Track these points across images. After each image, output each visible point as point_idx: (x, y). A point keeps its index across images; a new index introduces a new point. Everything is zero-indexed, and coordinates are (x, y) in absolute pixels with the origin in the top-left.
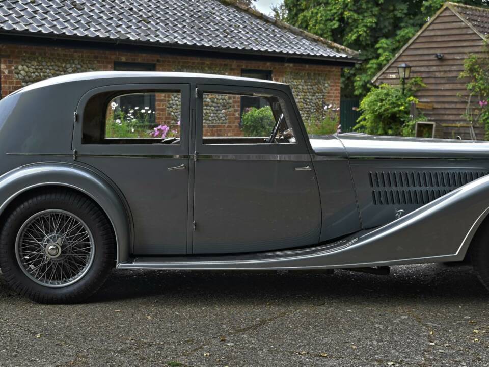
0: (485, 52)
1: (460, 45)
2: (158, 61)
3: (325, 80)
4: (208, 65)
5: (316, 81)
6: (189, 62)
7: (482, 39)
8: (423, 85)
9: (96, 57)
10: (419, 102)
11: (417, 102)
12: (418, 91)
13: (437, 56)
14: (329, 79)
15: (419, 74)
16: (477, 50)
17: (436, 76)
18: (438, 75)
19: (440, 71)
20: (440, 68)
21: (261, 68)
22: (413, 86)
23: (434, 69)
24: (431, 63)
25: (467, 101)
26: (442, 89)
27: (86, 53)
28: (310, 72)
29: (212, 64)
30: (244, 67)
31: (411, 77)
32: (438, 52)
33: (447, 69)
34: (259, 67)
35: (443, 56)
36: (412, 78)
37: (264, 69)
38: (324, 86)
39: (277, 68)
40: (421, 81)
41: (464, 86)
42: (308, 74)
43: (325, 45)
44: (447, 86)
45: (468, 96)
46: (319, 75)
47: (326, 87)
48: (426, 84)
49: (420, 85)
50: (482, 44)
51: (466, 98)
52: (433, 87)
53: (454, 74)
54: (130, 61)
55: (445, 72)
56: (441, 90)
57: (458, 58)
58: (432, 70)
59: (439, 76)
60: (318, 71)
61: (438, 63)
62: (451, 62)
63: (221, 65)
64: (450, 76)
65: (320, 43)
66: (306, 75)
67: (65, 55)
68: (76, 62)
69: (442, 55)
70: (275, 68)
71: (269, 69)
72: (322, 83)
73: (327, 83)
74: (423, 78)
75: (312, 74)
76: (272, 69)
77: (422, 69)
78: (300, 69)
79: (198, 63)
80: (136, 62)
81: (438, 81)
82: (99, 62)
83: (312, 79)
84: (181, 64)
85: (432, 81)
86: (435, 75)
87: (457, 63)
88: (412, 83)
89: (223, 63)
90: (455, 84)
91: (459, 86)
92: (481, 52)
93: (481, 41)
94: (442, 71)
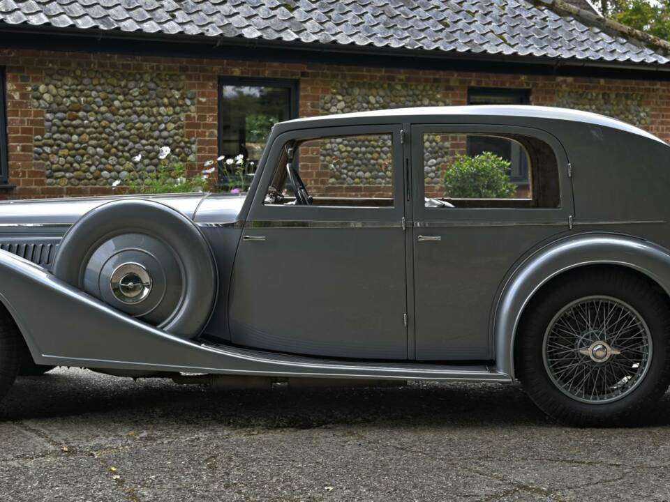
2: (303, 74)
3: (639, 105)
4: (400, 80)
5: (621, 107)
6: (363, 77)
9: (184, 69)
14: (648, 103)
21: (507, 85)
28: (608, 92)
29: (408, 79)
30: (473, 84)
34: (503, 83)
37: (513, 87)
38: (636, 116)
39: (540, 85)
42: (604, 94)
43: (643, 43)
46: (627, 97)
47: (642, 118)
54: (249, 75)
60: (626, 89)
63: (427, 80)
65: (634, 40)
66: (600, 96)
67: (127, 66)
68: (147, 77)
70: (535, 85)
71: (525, 87)
72: (633, 111)
73: (644, 111)
75: (613, 96)
76: (531, 86)
78: (587, 88)
79: (381, 78)
80: (261, 76)
82: (189, 77)
83: (612, 104)
84: (349, 80)
89: (432, 77)
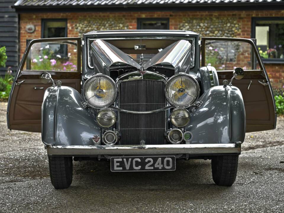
2: (171, 15)
4: (215, 16)
6: (198, 15)
9: (124, 16)
27: (117, 14)
29: (220, 15)
54: (149, 17)
63: (229, 15)
68: (111, 20)
79: (206, 15)
80: (153, 17)
82: (126, 19)
84: (191, 17)
89: (231, 13)
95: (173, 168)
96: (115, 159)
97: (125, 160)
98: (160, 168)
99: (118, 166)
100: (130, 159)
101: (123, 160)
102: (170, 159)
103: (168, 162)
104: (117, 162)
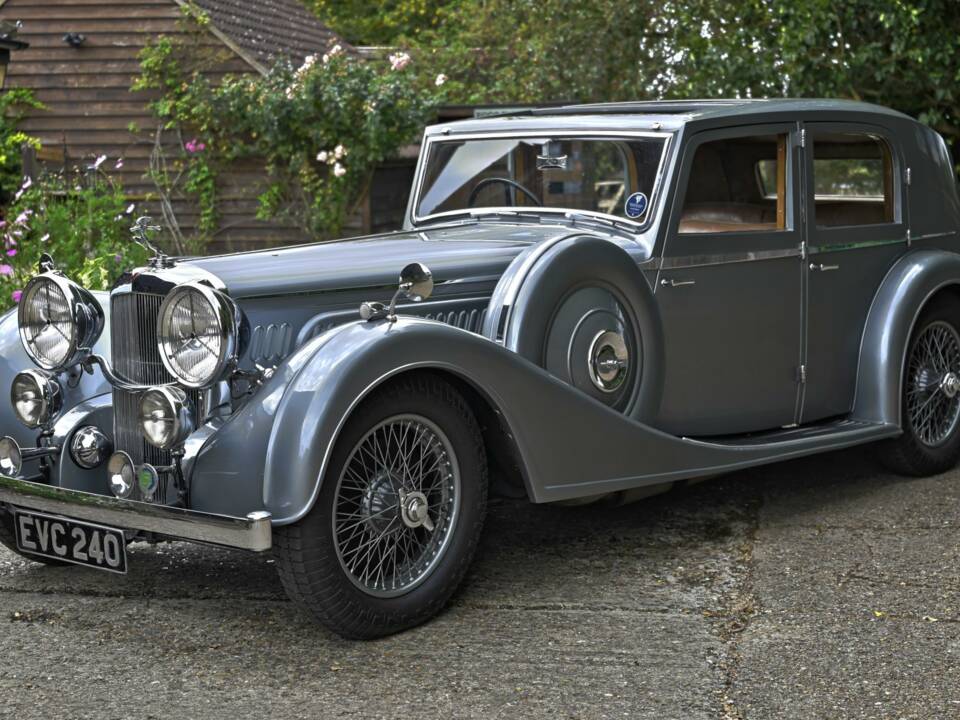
0: (186, 33)
1: (123, 15)
7: (176, 5)
8: (39, 105)
10: (43, 146)
11: (39, 146)
12: (24, 119)
13: (70, 40)
15: (23, 80)
16: (165, 27)
17: (69, 86)
18: (73, 82)
19: (77, 75)
20: (77, 66)
22: (9, 108)
23: (62, 68)
24: (54, 55)
25: (152, 141)
26: (87, 114)
31: (6, 86)
32: (71, 29)
33: (98, 69)
35: (85, 39)
36: (8, 90)
40: (32, 95)
41: (147, 108)
44: (98, 109)
45: (154, 131)
48: (44, 102)
49: (30, 105)
50: (177, 14)
51: (152, 135)
52: (63, 111)
53: (114, 82)
55: (92, 76)
56: (82, 117)
57: (121, 44)
58: (56, 71)
59: (76, 85)
61: (71, 55)
62: (104, 55)
64: (105, 85)
69: (81, 37)
74: (37, 89)
77: (32, 69)
81: (74, 96)
85: (61, 96)
86: (66, 83)
87: (119, 57)
88: (10, 102)
90: (119, 105)
91: (128, 109)
92: (178, 33)
93: (175, 8)
94: (83, 74)
95: (121, 567)
96: (21, 517)
97: (37, 521)
98: (99, 561)
99: (28, 538)
100: (46, 523)
101: (34, 522)
102: (115, 540)
103: (111, 545)
104: (27, 526)
